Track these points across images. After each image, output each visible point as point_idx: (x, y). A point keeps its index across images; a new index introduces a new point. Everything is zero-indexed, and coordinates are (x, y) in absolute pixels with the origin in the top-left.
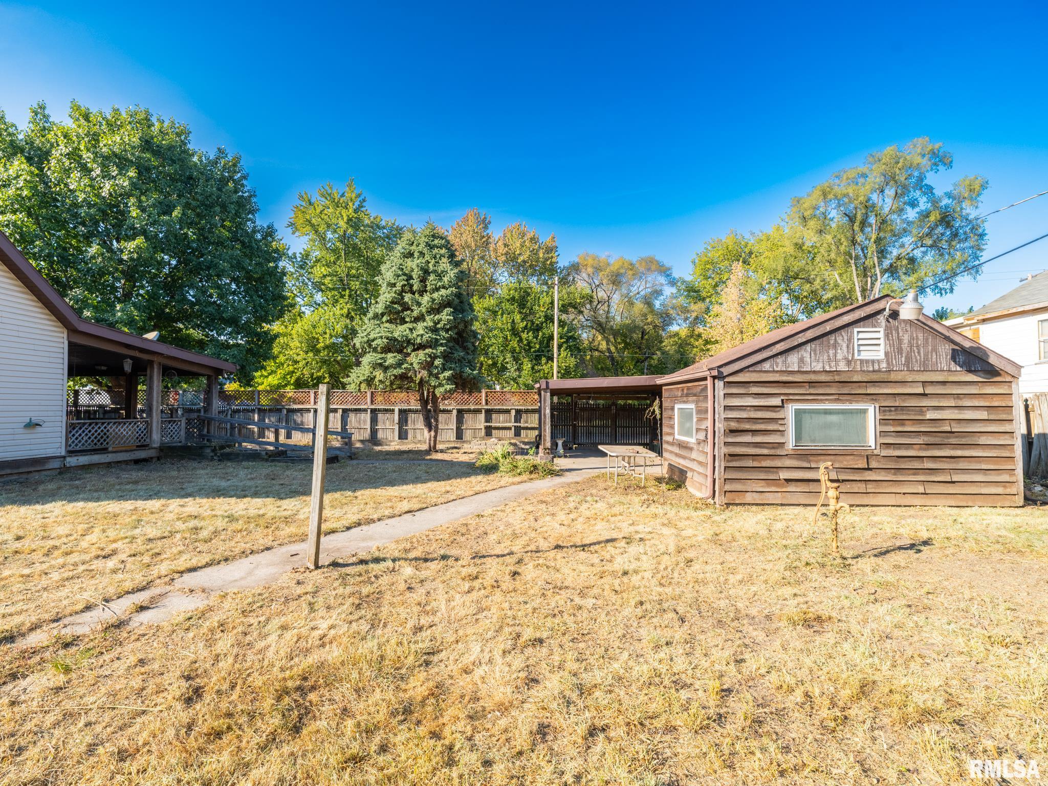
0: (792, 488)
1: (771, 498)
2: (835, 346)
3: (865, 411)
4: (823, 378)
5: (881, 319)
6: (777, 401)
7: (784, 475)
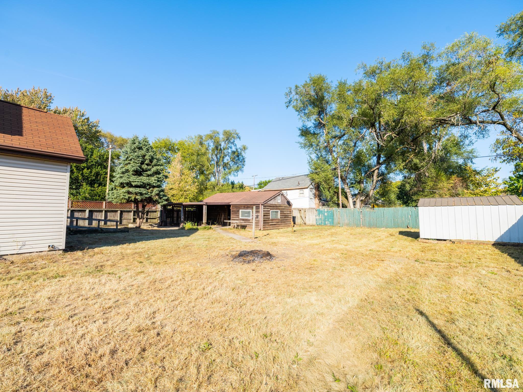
0: (271, 226)
1: (269, 228)
2: (275, 200)
3: (278, 212)
4: (274, 205)
5: (280, 195)
6: (269, 210)
7: (270, 224)
